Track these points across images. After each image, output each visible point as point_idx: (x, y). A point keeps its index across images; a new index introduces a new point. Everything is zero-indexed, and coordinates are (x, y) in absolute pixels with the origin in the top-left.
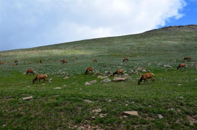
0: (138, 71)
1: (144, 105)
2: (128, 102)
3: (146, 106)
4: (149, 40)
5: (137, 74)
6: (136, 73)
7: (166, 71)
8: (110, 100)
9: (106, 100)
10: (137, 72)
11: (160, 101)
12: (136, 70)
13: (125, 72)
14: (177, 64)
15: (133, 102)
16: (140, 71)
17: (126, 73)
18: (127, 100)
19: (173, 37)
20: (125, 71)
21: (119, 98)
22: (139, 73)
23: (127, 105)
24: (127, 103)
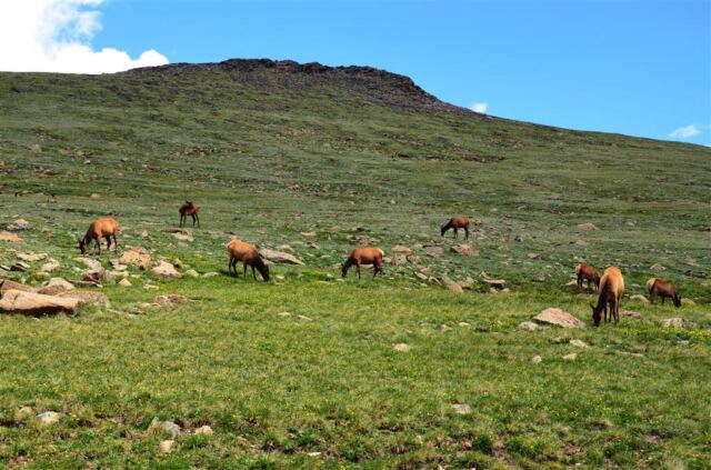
0: (130, 268)
1: (277, 446)
2: (170, 426)
3: (290, 452)
4: (153, 118)
5: (125, 282)
6: (119, 279)
7: (281, 277)
8: (50, 418)
9: (19, 415)
10: (126, 273)
11: (363, 424)
12: (115, 262)
13: (48, 266)
14: (329, 251)
15: (206, 429)
16: (142, 268)
17: (55, 273)
18: (163, 419)
19: (276, 116)
20: (53, 264)
21: (103, 406)
22: (136, 283)
23: (167, 445)
24: (168, 436)
